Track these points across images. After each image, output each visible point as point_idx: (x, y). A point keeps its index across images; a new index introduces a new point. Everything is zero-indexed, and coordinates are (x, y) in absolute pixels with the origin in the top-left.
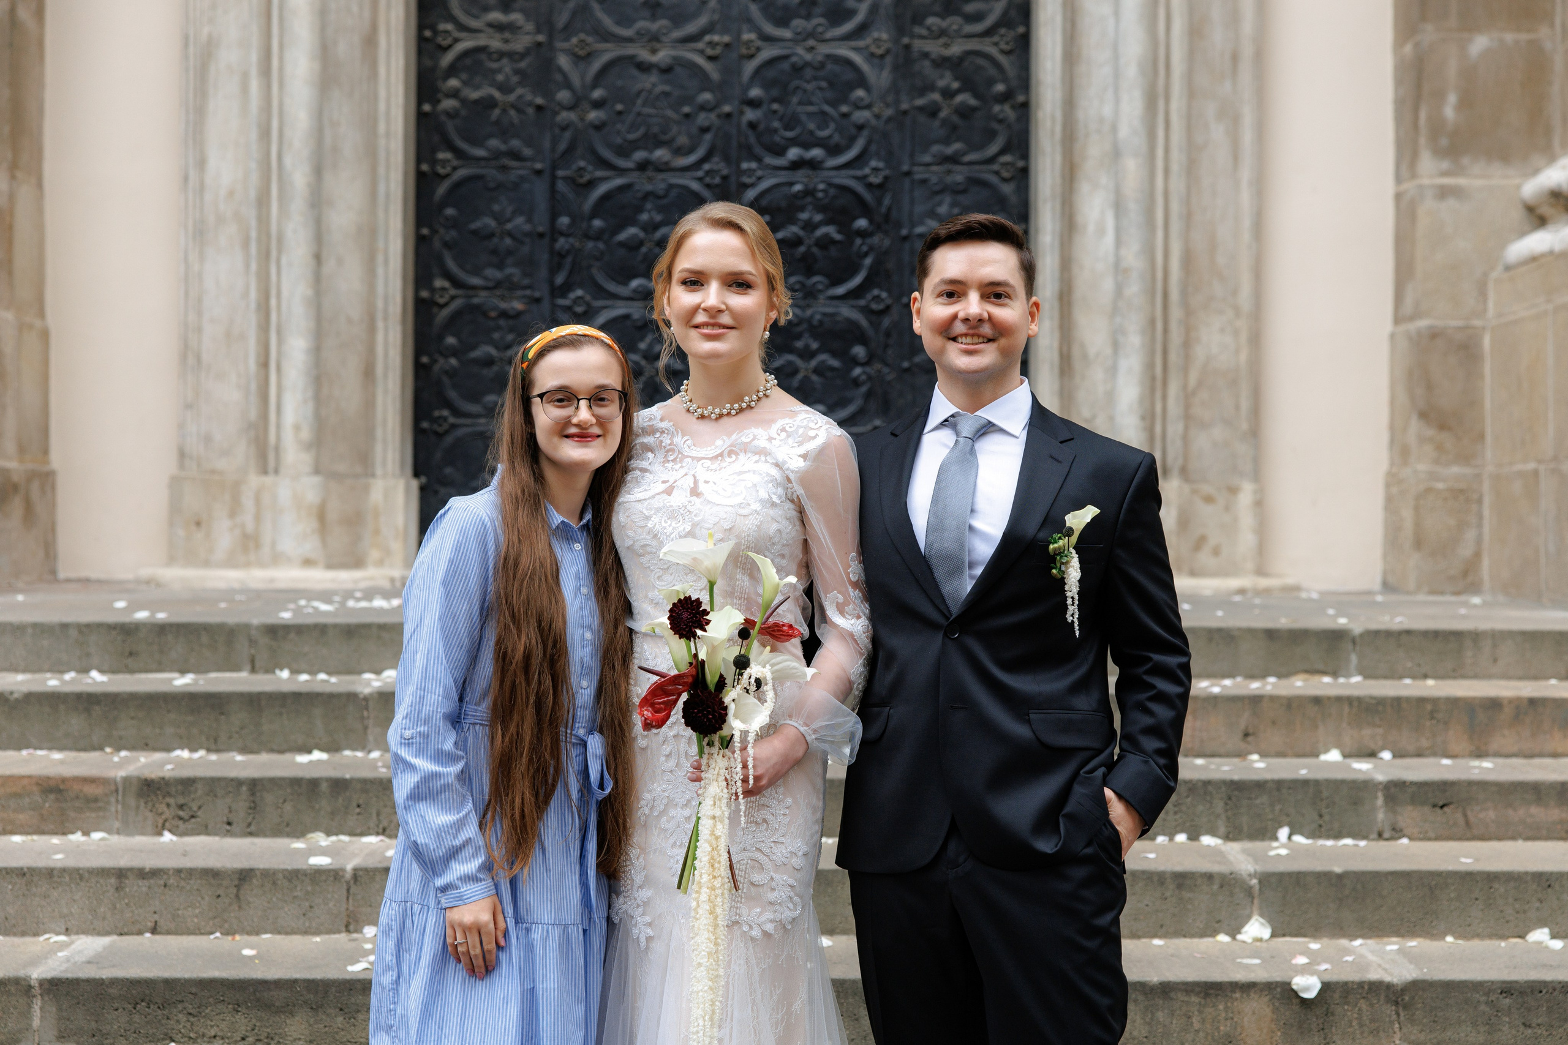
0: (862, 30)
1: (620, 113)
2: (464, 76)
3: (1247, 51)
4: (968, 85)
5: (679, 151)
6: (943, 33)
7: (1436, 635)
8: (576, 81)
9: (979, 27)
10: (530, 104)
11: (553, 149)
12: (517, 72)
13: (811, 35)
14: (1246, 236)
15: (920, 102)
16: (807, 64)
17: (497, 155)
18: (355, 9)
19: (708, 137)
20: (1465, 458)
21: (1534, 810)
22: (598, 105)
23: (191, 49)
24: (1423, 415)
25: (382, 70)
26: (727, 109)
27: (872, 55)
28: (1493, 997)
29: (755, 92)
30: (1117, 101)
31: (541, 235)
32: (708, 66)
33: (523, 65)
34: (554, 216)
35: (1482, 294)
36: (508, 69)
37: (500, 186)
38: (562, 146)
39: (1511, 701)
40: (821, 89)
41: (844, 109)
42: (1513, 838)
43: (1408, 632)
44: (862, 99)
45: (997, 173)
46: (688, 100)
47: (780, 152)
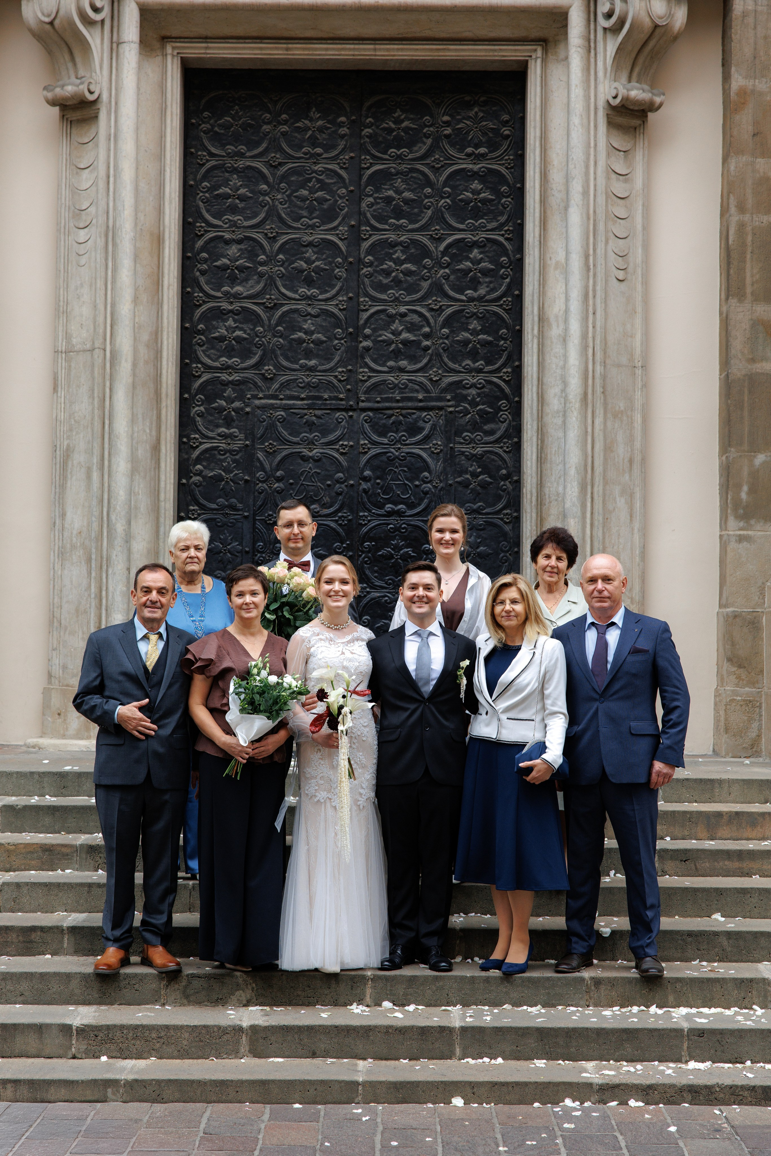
0: (427, 439)
1: (291, 484)
2: (205, 464)
3: (638, 458)
4: (486, 470)
5: (324, 506)
6: (472, 441)
7: (701, 780)
8: (267, 466)
9: (491, 438)
10: (242, 479)
11: (254, 505)
12: (234, 461)
13: (399, 441)
14: (637, 559)
15: (459, 479)
16: (397, 457)
17: (223, 507)
18: (148, 431)
19: (340, 497)
20: (752, 683)
21: (726, 863)
22: (279, 480)
23: (58, 452)
24: (729, 660)
25: (163, 465)
26: (352, 482)
27: (433, 452)
28: (684, 937)
29: (367, 473)
30: (565, 488)
31: (247, 552)
32: (341, 458)
33: (237, 457)
34: (254, 542)
35: (762, 594)
36: (229, 459)
37: (224, 524)
38: (259, 503)
39: (727, 813)
40: (405, 471)
41: (417, 483)
42: (717, 876)
43: (687, 779)
44: (427, 478)
45: (502, 519)
46: (330, 477)
47: (381, 506)
